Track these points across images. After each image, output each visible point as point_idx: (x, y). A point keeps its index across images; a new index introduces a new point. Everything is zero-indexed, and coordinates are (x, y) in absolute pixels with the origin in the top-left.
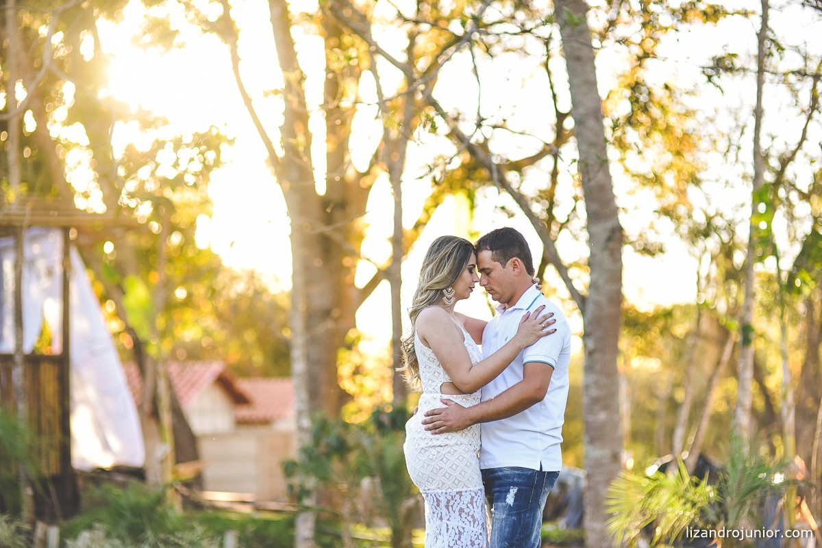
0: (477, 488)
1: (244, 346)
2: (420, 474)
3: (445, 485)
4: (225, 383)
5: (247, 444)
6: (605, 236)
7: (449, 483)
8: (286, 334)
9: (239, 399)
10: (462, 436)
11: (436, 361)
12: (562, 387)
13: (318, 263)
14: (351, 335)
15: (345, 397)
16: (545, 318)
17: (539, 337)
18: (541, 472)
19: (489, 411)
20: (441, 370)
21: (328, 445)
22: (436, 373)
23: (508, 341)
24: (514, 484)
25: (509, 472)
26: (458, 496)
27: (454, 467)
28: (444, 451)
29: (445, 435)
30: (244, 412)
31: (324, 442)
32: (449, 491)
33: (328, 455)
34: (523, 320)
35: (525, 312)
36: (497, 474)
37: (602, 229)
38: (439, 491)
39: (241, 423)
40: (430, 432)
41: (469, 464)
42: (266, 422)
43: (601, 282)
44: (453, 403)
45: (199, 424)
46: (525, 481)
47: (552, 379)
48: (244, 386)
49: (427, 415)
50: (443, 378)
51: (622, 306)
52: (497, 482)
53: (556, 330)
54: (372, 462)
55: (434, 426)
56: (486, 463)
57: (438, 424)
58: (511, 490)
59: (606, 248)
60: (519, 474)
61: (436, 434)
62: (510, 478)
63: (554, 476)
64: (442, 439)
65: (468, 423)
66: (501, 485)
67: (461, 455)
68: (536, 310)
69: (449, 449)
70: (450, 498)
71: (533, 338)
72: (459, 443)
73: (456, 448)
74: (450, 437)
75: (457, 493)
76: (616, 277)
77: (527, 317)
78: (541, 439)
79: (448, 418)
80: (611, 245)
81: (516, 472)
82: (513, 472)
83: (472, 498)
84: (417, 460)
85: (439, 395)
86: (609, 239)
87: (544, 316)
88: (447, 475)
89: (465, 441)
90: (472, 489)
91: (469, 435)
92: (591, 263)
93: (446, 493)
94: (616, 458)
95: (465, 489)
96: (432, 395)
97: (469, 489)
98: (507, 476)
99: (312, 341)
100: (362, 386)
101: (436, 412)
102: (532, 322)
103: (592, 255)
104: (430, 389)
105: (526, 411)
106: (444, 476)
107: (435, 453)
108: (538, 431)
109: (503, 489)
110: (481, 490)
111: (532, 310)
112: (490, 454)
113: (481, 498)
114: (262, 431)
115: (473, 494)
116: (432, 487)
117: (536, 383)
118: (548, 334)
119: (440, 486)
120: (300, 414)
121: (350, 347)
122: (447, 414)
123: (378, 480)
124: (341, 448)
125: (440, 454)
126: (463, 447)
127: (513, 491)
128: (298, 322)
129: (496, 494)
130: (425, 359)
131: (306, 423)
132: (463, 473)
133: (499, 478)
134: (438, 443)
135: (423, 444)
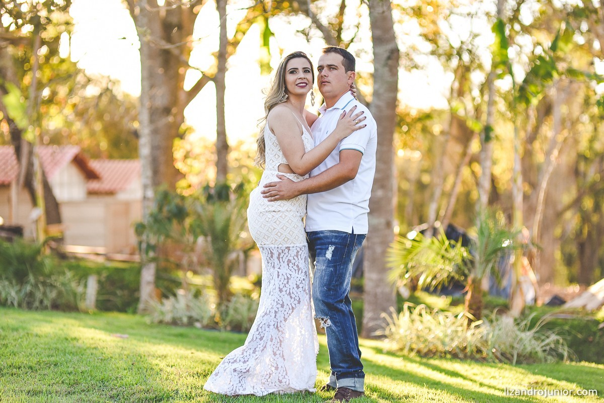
0: (302, 245)
1: (93, 134)
2: (258, 232)
3: (277, 242)
4: (79, 162)
5: (97, 209)
6: (386, 55)
7: (280, 240)
8: (136, 125)
9: (91, 175)
10: (291, 204)
11: (278, 146)
12: (370, 168)
13: (160, 71)
14: (183, 127)
15: (179, 175)
16: (357, 116)
17: (353, 131)
18: (353, 235)
19: (313, 185)
20: (281, 153)
21: (170, 211)
22: (277, 156)
23: (329, 134)
24: (332, 243)
25: (328, 234)
26: (287, 250)
27: (285, 228)
28: (277, 215)
29: (279, 203)
30: (94, 185)
31: (166, 209)
32: (280, 246)
33: (169, 219)
34: (341, 118)
35: (341, 112)
36: (319, 236)
37: (384, 50)
38: (273, 246)
39: (92, 193)
40: (266, 199)
41: (296, 226)
42: (111, 193)
43: (381, 91)
44: (286, 178)
45: (61, 193)
46: (340, 241)
47: (362, 162)
48: (94, 165)
49: (266, 187)
50: (282, 160)
51: (397, 109)
52: (319, 242)
53: (366, 125)
54: (206, 226)
55: (270, 194)
56: (311, 227)
57: (273, 194)
58: (330, 248)
59: (386, 65)
60: (336, 236)
61: (271, 201)
62: (329, 238)
63: (362, 238)
64: (277, 205)
65: (296, 194)
66: (322, 244)
67: (290, 219)
68: (351, 110)
69: (281, 214)
70: (281, 251)
71: (349, 131)
72: (289, 210)
73: (287, 214)
74: (282, 205)
75: (286, 248)
76: (393, 88)
77: (344, 115)
78: (353, 210)
79: (281, 189)
80: (390, 62)
81: (334, 234)
82: (331, 234)
83: (298, 252)
84: (257, 221)
85: (277, 172)
86: (389, 58)
87: (357, 115)
88: (279, 234)
89: (294, 209)
90: (298, 245)
91: (297, 205)
92: (374, 76)
93: (278, 248)
94: (389, 225)
95: (292, 245)
96: (271, 172)
97: (295, 245)
98: (326, 237)
99: (155, 132)
100: (191, 166)
101: (272, 184)
102: (347, 119)
103: (376, 70)
104: (271, 167)
105: (342, 187)
106: (276, 234)
107: (271, 217)
108: (351, 203)
109: (324, 247)
110: (305, 246)
111: (347, 110)
112: (314, 220)
113: (305, 252)
114: (108, 200)
115: (299, 249)
116: (267, 243)
117: (349, 165)
118: (360, 128)
119: (273, 242)
120: (145, 187)
121: (182, 136)
122: (281, 186)
123: (209, 238)
124: (180, 214)
125: (274, 218)
126: (292, 213)
127: (331, 249)
128: (145, 116)
129: (318, 251)
130: (271, 144)
131: (150, 193)
132: (291, 232)
133: (320, 238)
134: (273, 209)
135: (261, 210)
